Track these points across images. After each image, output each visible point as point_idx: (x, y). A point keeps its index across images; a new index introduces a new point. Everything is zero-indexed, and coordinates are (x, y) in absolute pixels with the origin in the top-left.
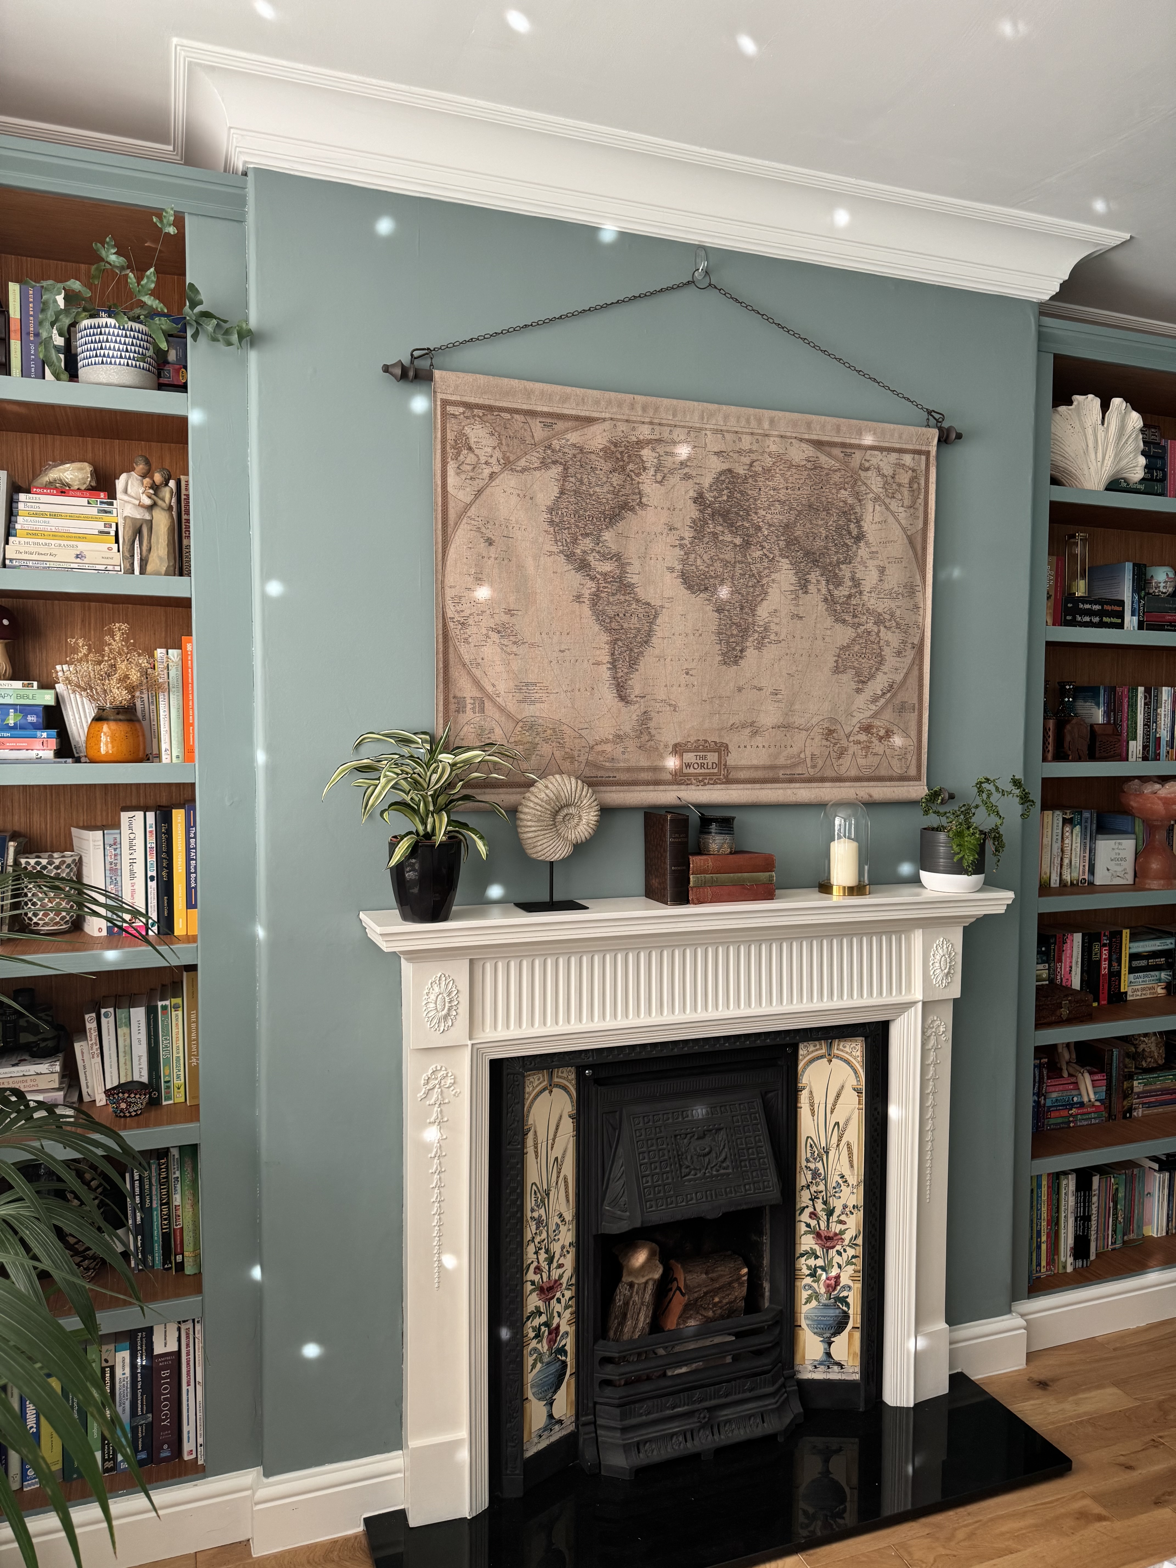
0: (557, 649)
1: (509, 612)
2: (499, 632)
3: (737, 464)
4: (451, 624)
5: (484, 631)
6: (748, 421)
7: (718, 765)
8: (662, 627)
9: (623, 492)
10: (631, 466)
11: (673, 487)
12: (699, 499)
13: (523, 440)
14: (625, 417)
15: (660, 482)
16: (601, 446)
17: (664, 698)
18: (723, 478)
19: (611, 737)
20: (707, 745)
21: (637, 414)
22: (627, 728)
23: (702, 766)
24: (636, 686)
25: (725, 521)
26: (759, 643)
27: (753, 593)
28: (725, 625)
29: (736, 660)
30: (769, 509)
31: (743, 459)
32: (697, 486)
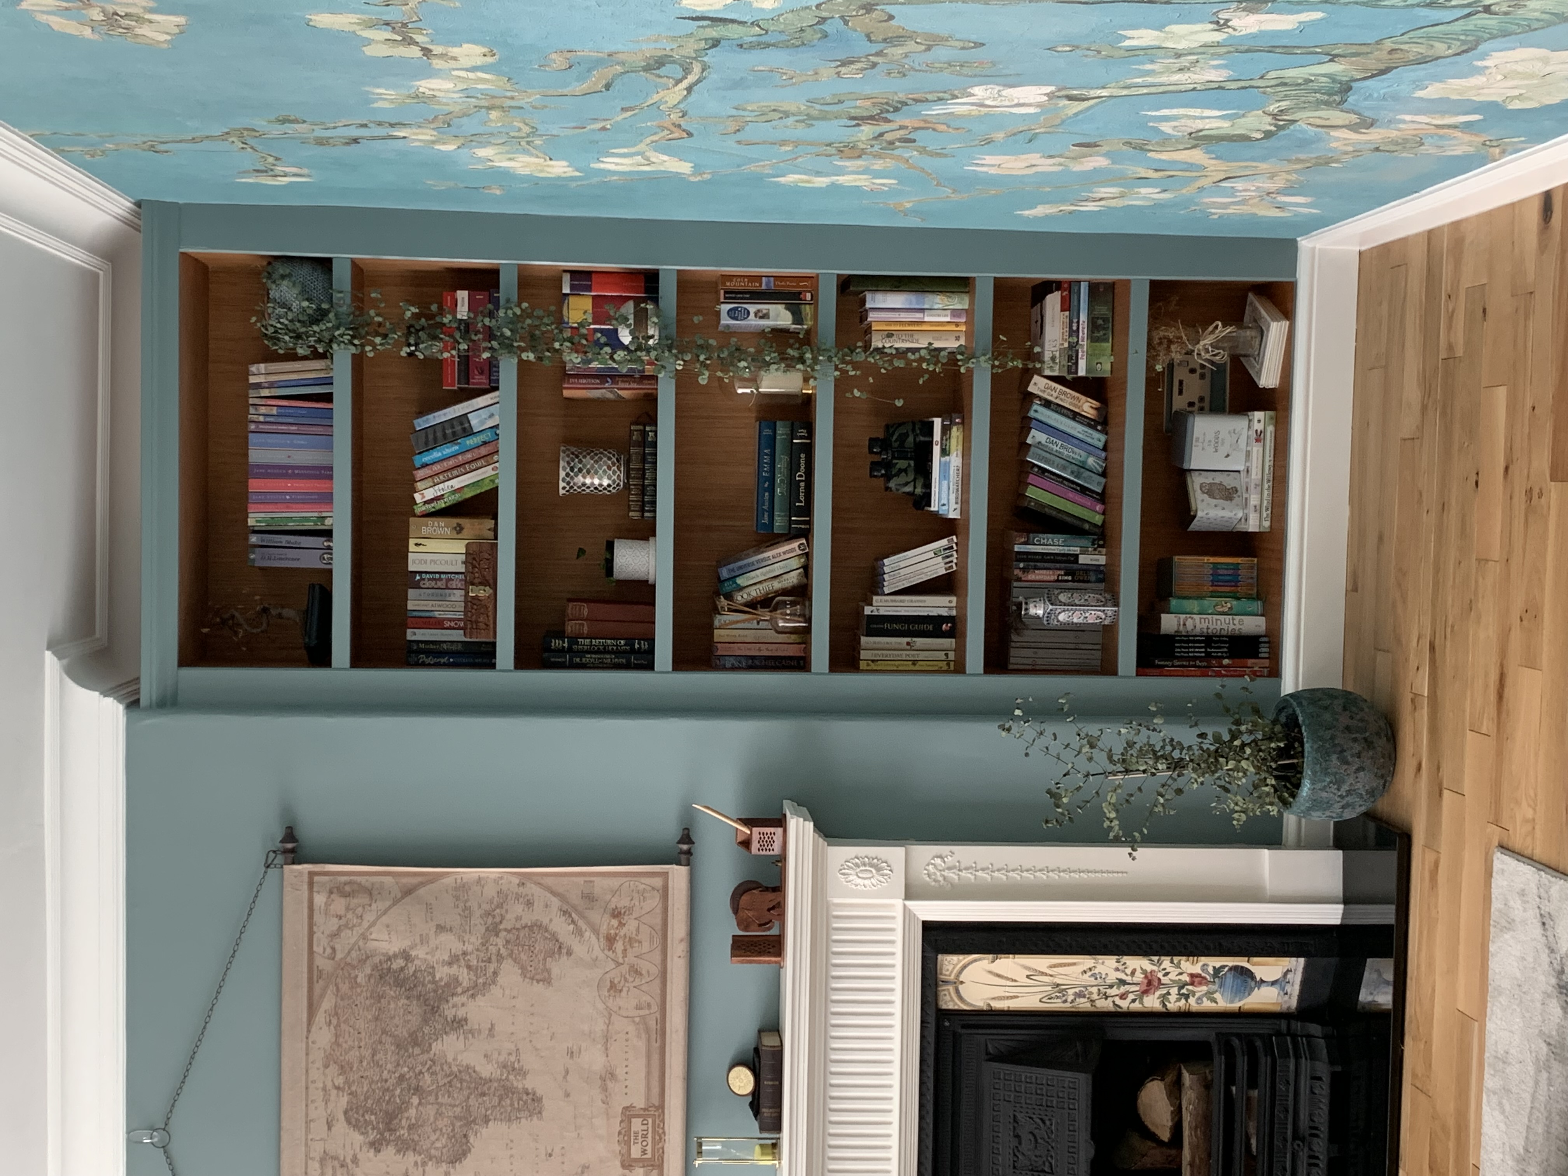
3: (339, 1104)
7: (645, 1118)
12: (376, 1146)
18: (353, 1121)
20: (623, 1131)
23: (645, 1136)
25: (396, 1117)
26: (519, 1074)
27: (468, 1082)
28: (501, 1114)
29: (537, 1099)
30: (381, 1066)
31: (333, 1098)
32: (363, 1149)
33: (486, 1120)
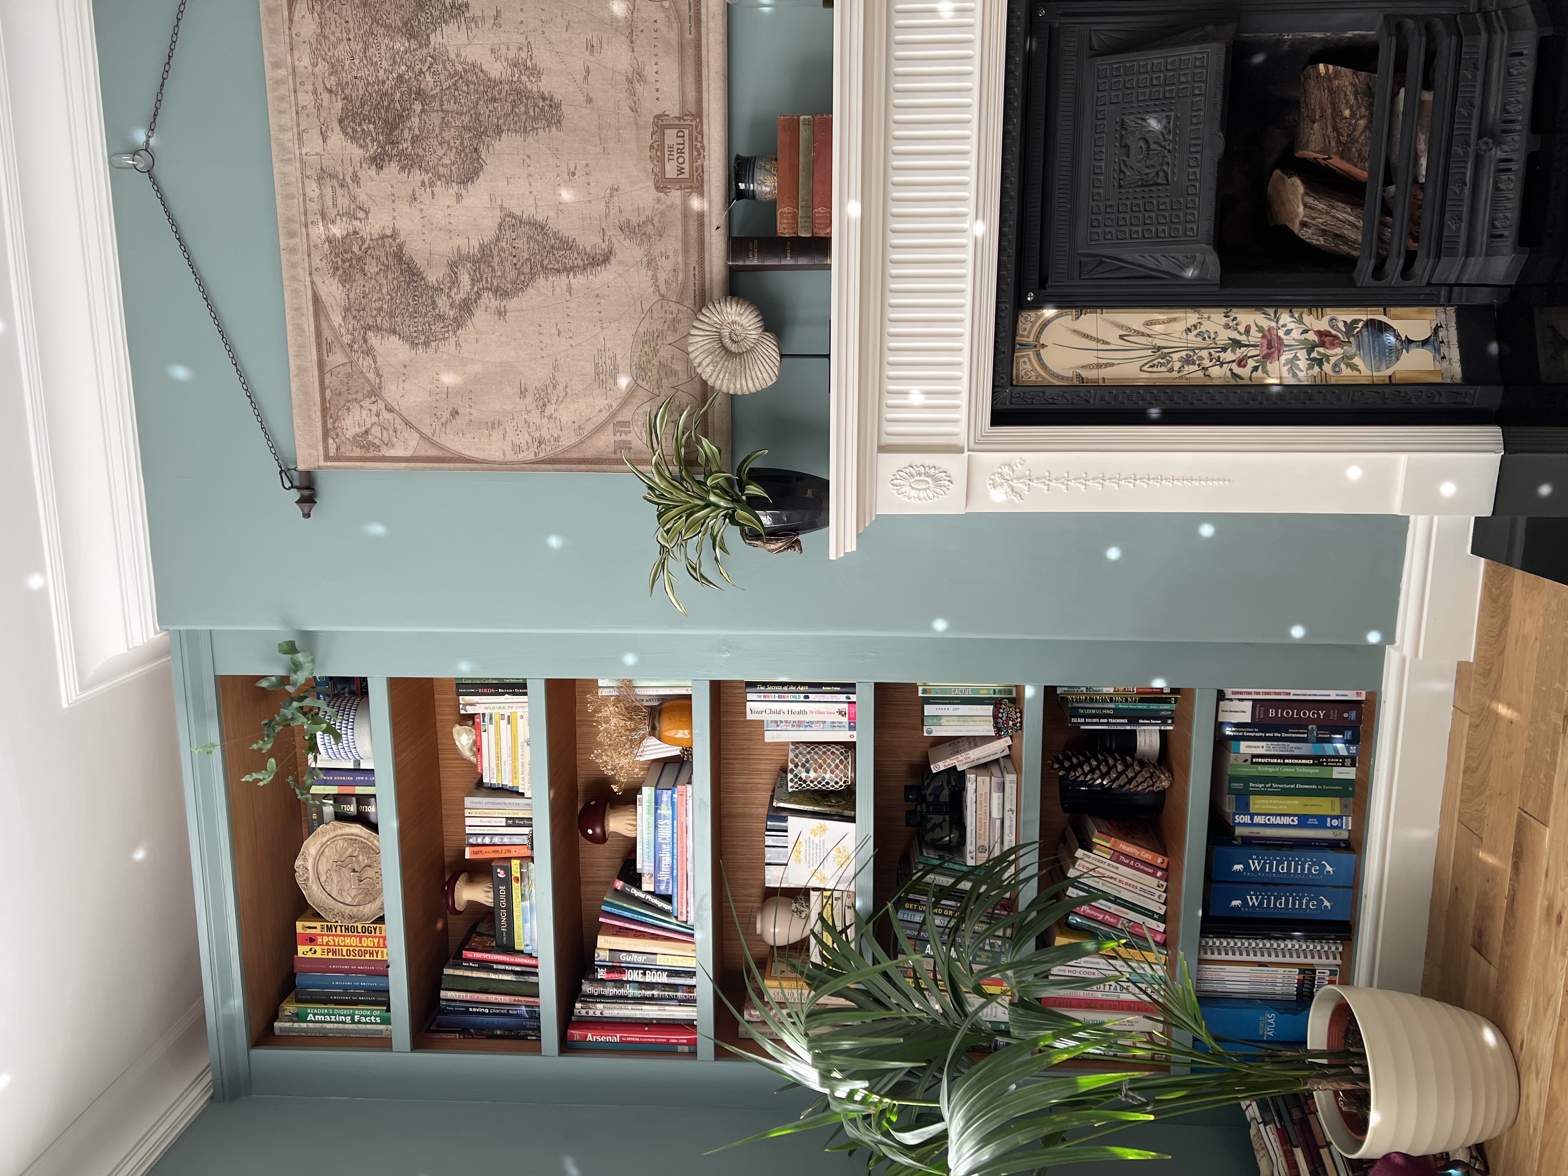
0: (556, 339)
1: (523, 393)
2: (545, 405)
3: (332, 111)
4: (542, 455)
5: (545, 420)
6: (281, 99)
7: (680, 128)
8: (524, 208)
9: (383, 259)
10: (356, 249)
11: (369, 196)
12: (378, 161)
13: (349, 376)
14: (306, 258)
15: (367, 213)
16: (341, 287)
17: (603, 204)
19: (650, 273)
20: (656, 146)
21: (299, 242)
22: (639, 253)
23: (681, 152)
24: (590, 241)
25: (397, 128)
26: (533, 74)
27: (475, 85)
28: (515, 123)
29: (555, 106)
30: (376, 63)
31: (325, 103)
32: (363, 165)
33: (499, 132)
